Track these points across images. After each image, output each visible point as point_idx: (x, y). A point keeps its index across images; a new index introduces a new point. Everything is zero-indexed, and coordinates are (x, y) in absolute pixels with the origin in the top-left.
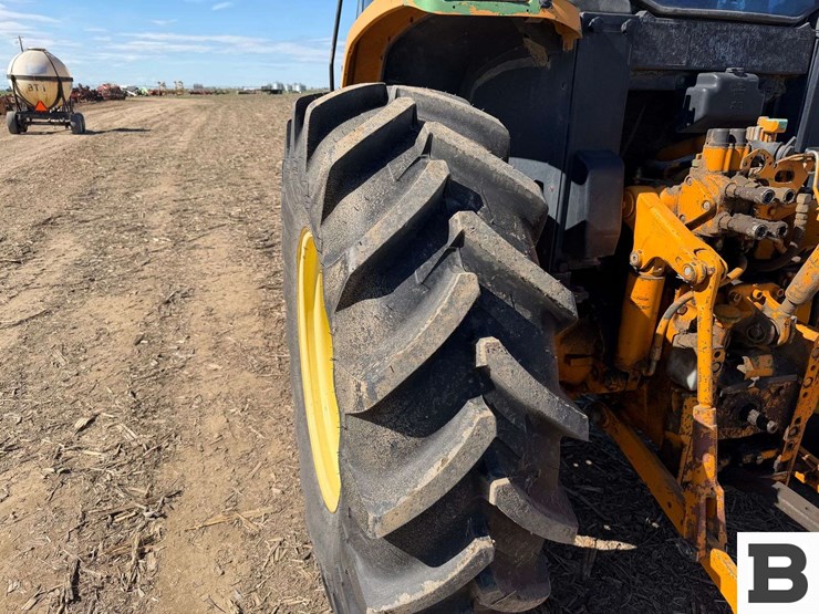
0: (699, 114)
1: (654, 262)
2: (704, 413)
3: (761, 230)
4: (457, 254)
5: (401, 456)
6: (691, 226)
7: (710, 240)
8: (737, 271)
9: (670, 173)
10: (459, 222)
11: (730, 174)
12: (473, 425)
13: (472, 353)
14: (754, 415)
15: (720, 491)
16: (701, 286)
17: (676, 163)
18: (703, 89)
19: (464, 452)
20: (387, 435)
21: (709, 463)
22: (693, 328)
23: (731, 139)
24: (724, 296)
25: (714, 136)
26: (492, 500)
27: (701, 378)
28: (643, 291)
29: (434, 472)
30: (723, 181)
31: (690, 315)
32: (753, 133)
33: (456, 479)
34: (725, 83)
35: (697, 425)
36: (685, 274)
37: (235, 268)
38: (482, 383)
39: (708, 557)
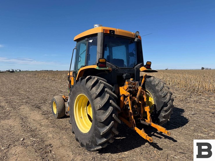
0: (124, 78)
1: (123, 95)
2: (131, 111)
3: (133, 90)
4: (106, 93)
5: (104, 113)
6: (126, 90)
7: (128, 92)
8: (131, 95)
9: (123, 85)
10: (106, 89)
11: (129, 84)
12: (111, 109)
13: (109, 102)
14: (136, 112)
15: (134, 120)
16: (128, 96)
17: (123, 84)
18: (124, 75)
19: (110, 111)
20: (102, 111)
21: (132, 117)
22: (128, 102)
23: (128, 81)
24: (130, 98)
25: (126, 80)
26: (113, 116)
27: (130, 108)
28: (122, 98)
29: (108, 113)
30: (128, 85)
31: (127, 101)
32: (130, 80)
33: (110, 114)
34: (126, 75)
35: (130, 112)
36: (126, 95)
37: (33, 112)
38: (111, 105)
39: (134, 129)
